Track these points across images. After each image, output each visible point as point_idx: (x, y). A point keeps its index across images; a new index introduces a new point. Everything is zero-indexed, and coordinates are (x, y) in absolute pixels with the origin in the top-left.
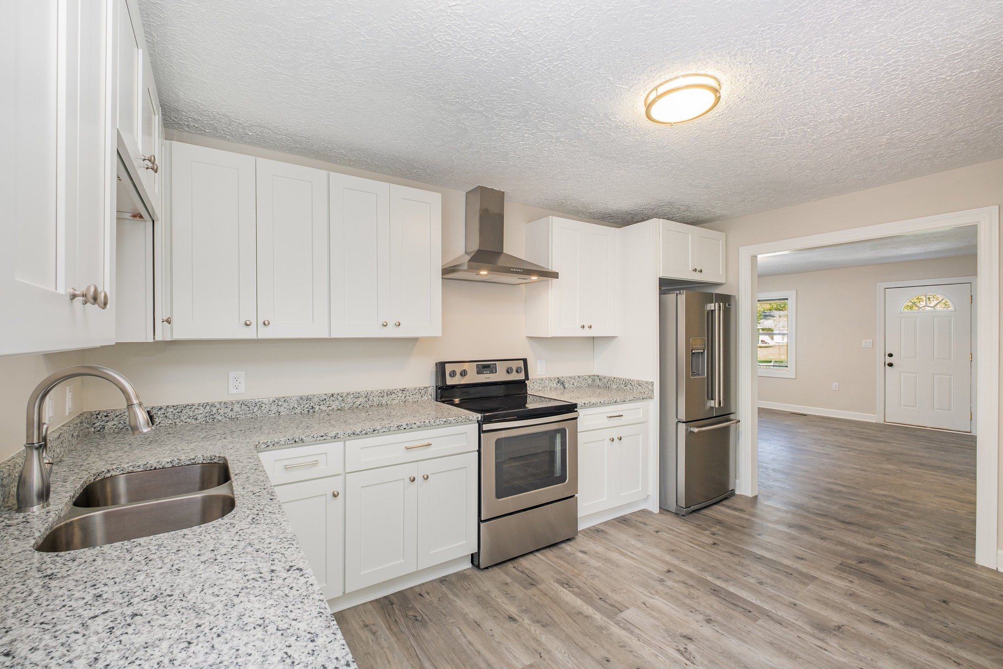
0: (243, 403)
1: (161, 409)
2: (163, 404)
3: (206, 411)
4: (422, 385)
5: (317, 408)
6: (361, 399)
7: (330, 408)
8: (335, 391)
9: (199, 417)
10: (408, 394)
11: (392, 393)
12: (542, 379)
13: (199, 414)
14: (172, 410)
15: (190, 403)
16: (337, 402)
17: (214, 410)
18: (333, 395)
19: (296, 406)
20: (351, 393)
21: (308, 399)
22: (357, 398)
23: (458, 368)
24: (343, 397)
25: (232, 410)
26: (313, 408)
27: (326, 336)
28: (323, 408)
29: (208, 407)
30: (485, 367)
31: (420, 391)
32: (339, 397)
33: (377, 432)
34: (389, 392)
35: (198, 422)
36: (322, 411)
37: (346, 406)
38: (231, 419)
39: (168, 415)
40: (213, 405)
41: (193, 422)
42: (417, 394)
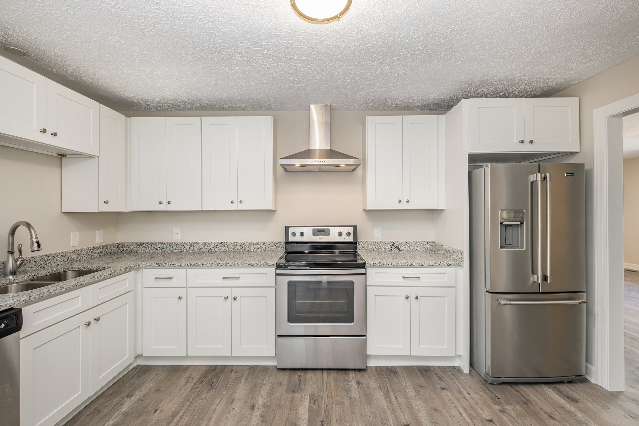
0: (177, 244)
1: (144, 244)
2: (145, 242)
3: (161, 246)
4: (277, 241)
5: (213, 250)
6: (238, 247)
7: (220, 250)
8: (223, 241)
9: (159, 249)
10: (267, 246)
11: (257, 244)
12: (376, 242)
13: (158, 248)
14: (148, 245)
15: (155, 242)
16: (224, 247)
17: (165, 246)
18: (222, 243)
19: (202, 247)
20: (232, 243)
21: (209, 244)
22: (235, 246)
23: (298, 231)
24: (228, 245)
25: (172, 247)
26: (211, 249)
27: (200, 209)
28: (217, 250)
29: (162, 245)
30: (319, 230)
31: (276, 244)
32: (225, 244)
33: (204, 265)
34: (255, 244)
35: (158, 251)
36: (216, 251)
37: (229, 250)
38: (172, 251)
39: (146, 247)
40: (164, 244)
41: (156, 251)
42: (273, 246)
